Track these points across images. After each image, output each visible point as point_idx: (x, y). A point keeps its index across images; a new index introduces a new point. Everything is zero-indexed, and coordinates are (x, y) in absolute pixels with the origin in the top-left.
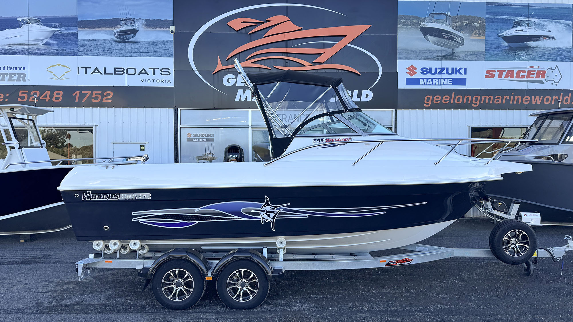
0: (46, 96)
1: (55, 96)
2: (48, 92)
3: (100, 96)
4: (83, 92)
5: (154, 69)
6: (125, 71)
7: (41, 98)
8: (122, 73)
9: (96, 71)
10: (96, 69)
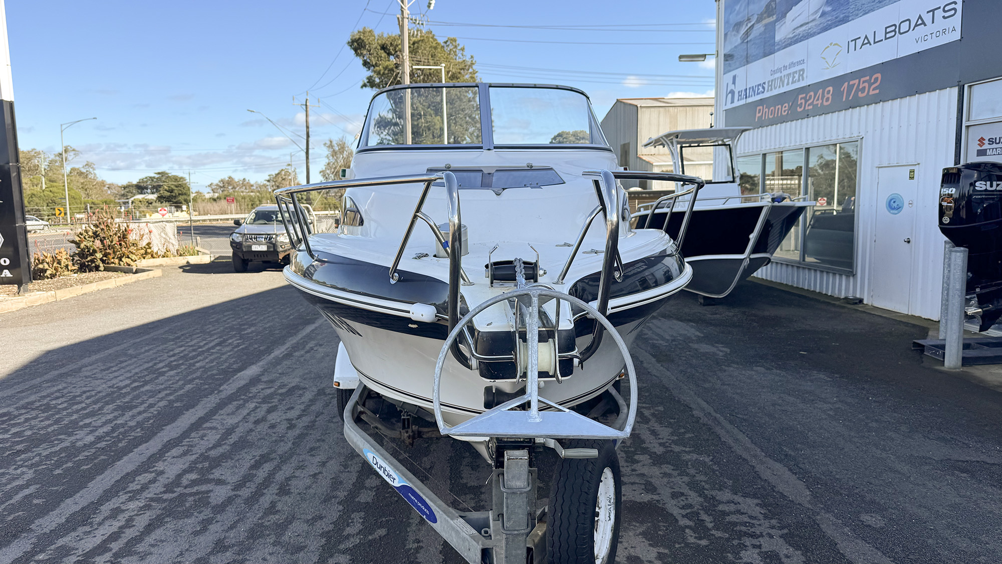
0: (818, 100)
1: (826, 96)
2: (821, 91)
3: (866, 85)
4: (851, 83)
5: (933, 11)
6: (897, 30)
7: (815, 103)
8: (893, 33)
9: (866, 41)
10: (866, 37)
